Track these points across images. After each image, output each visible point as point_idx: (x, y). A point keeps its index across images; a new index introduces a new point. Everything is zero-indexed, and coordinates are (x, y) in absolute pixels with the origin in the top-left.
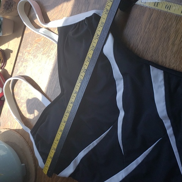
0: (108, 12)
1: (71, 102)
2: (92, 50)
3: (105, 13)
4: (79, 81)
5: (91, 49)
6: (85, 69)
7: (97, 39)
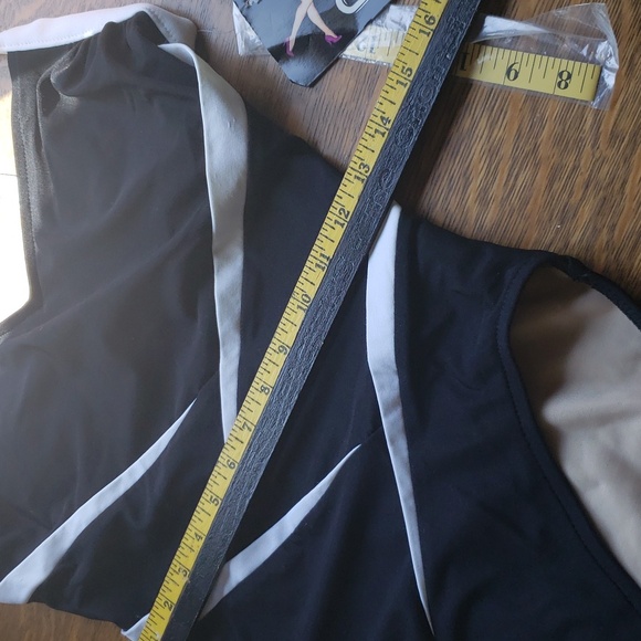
0: (433, 27)
1: (259, 387)
2: (358, 178)
3: (421, 31)
4: (297, 303)
5: (354, 173)
6: (322, 255)
7: (383, 134)
